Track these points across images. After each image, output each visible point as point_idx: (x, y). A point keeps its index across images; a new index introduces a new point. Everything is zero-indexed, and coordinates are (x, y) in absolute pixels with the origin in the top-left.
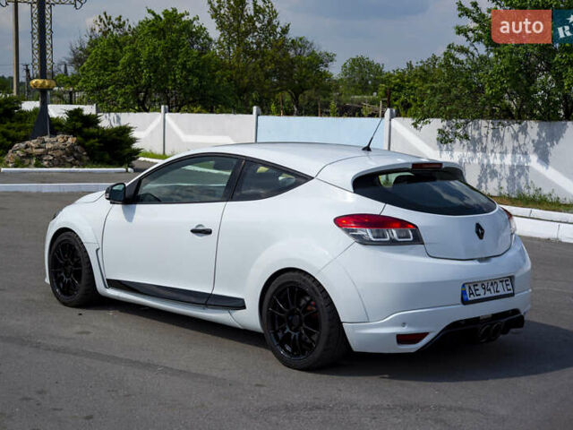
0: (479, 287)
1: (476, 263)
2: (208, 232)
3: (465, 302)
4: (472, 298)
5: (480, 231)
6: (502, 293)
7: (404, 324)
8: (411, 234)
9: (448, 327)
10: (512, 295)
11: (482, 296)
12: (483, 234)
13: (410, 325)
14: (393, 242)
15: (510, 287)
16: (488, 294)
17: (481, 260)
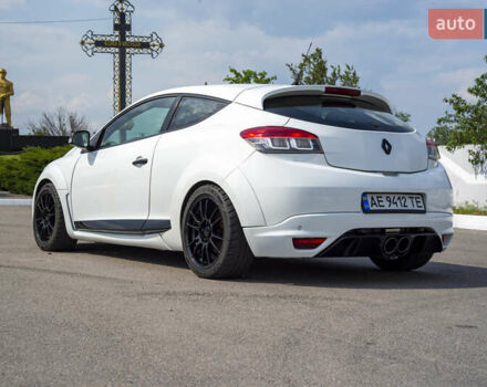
0: (384, 199)
1: (381, 175)
2: (145, 162)
3: (366, 211)
4: (374, 207)
5: (387, 147)
6: (410, 207)
7: (300, 228)
8: (311, 143)
9: (347, 234)
10: (424, 212)
11: (387, 207)
12: (390, 150)
13: (305, 230)
14: (292, 151)
15: (421, 204)
16: (393, 207)
17: (386, 173)
